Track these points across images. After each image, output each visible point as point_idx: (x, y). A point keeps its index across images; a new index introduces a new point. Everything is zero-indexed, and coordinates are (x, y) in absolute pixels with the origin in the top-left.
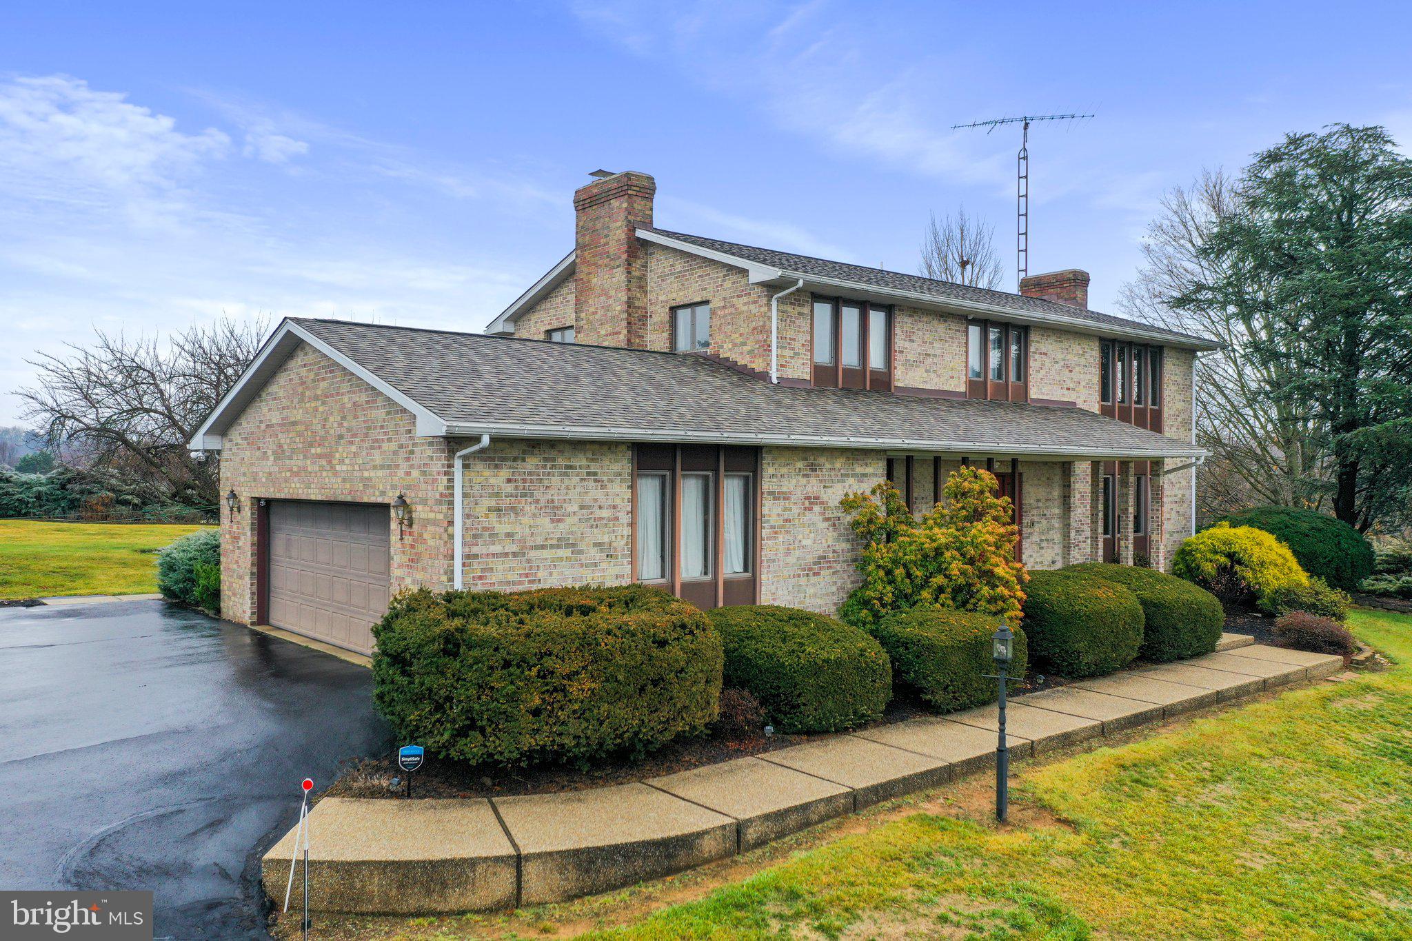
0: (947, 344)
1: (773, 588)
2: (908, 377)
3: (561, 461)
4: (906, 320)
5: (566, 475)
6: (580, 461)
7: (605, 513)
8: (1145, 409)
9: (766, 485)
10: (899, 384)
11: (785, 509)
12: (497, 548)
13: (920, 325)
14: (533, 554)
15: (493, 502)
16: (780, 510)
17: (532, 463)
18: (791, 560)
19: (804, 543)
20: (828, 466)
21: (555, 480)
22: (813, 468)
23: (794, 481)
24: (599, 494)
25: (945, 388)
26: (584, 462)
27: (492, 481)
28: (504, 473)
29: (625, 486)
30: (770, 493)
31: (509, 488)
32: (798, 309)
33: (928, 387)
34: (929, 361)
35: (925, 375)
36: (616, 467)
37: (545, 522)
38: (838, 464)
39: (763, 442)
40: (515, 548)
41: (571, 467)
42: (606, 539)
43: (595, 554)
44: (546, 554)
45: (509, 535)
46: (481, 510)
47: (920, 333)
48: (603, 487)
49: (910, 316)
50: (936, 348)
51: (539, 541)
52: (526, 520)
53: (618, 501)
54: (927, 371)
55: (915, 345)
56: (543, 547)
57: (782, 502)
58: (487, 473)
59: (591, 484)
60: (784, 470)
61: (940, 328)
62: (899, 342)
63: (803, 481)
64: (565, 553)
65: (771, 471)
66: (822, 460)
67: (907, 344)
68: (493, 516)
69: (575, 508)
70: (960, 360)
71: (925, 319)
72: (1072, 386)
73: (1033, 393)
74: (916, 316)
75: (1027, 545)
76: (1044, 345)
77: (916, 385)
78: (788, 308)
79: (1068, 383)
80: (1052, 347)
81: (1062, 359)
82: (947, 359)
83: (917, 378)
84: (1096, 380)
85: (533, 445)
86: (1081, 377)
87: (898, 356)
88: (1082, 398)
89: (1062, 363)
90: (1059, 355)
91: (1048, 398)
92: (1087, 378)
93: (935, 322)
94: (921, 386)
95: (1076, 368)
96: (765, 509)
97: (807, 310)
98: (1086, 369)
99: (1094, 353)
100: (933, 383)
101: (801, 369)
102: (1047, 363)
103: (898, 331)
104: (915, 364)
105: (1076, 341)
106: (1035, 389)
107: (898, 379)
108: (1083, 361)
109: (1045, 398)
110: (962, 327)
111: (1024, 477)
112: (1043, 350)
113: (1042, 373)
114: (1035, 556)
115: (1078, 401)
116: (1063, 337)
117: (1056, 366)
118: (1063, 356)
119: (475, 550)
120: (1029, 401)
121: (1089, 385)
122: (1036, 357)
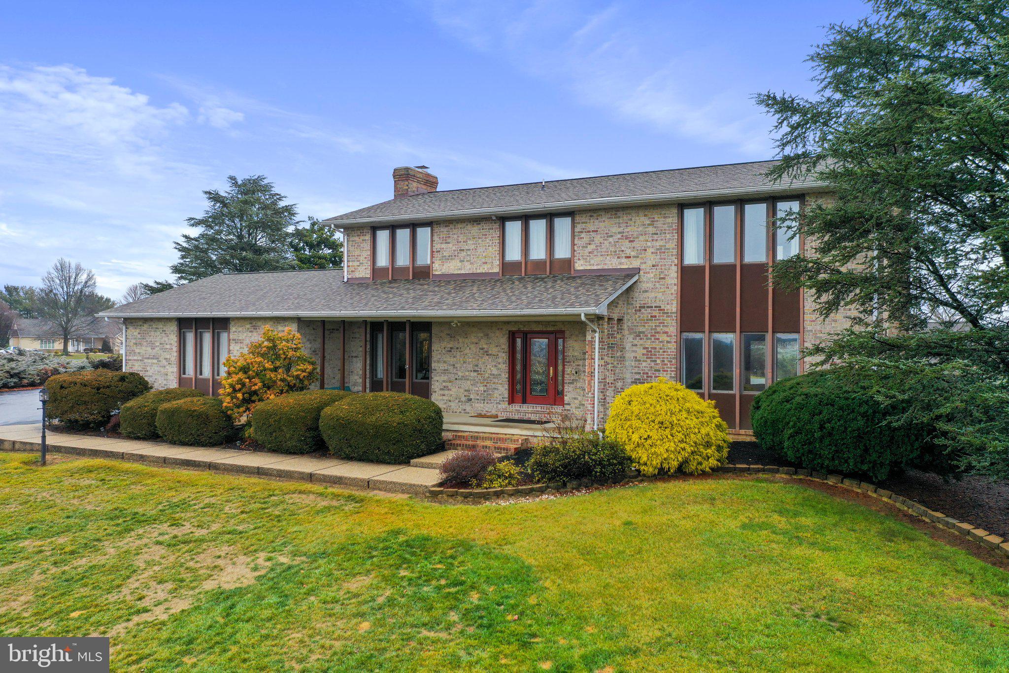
0: (480, 241)
2: (444, 267)
3: (154, 326)
4: (442, 230)
5: (156, 331)
6: (160, 325)
7: (168, 347)
8: (766, 265)
9: (231, 336)
10: (437, 273)
11: (241, 348)
12: (135, 358)
13: (455, 231)
14: (146, 361)
15: (135, 341)
16: (238, 348)
17: (146, 326)
21: (152, 333)
22: (255, 328)
23: (245, 334)
24: (166, 339)
25: (478, 271)
27: (134, 333)
28: (138, 331)
29: (175, 336)
30: (233, 340)
31: (139, 336)
32: (362, 238)
33: (463, 272)
34: (464, 254)
35: (460, 264)
36: (172, 328)
37: (149, 349)
39: (228, 316)
40: (140, 358)
41: (157, 328)
42: (168, 357)
43: (164, 362)
44: (150, 361)
45: (139, 353)
46: (132, 344)
47: (455, 236)
48: (167, 336)
49: (446, 226)
50: (471, 244)
52: (144, 348)
53: (172, 342)
54: (461, 261)
55: (450, 245)
56: (148, 358)
57: (239, 345)
58: (133, 331)
59: (163, 335)
60: (240, 329)
61: (475, 230)
62: (437, 246)
63: (250, 334)
64: (155, 361)
65: (234, 329)
66: (259, 323)
67: (443, 246)
68: (135, 346)
69: (158, 344)
70: (494, 250)
71: (459, 226)
72: (633, 254)
73: (579, 265)
74: (451, 226)
75: (570, 389)
76: (592, 225)
77: (451, 272)
78: (356, 238)
79: (628, 252)
80: (604, 224)
81: (619, 233)
82: (480, 250)
83: (452, 267)
84: (672, 245)
85: (146, 320)
86: (649, 244)
87: (436, 255)
88: (650, 263)
89: (619, 236)
90: (615, 230)
91: (599, 267)
92: (658, 244)
93: (469, 227)
94: (456, 272)
95: (641, 238)
96: (231, 348)
97: (368, 237)
98: (655, 237)
99: (669, 220)
100: (467, 269)
101: (364, 272)
102: (598, 239)
103: (436, 238)
104: (451, 258)
105: (641, 213)
106: (582, 262)
107: (438, 269)
108: (651, 230)
109: (595, 268)
110: (497, 226)
111: (567, 334)
112: (592, 228)
113: (591, 248)
114: (580, 398)
115: (643, 267)
116: (620, 214)
117: (611, 239)
118: (621, 230)
119: (130, 358)
120: (572, 273)
121: (660, 251)
122: (583, 235)
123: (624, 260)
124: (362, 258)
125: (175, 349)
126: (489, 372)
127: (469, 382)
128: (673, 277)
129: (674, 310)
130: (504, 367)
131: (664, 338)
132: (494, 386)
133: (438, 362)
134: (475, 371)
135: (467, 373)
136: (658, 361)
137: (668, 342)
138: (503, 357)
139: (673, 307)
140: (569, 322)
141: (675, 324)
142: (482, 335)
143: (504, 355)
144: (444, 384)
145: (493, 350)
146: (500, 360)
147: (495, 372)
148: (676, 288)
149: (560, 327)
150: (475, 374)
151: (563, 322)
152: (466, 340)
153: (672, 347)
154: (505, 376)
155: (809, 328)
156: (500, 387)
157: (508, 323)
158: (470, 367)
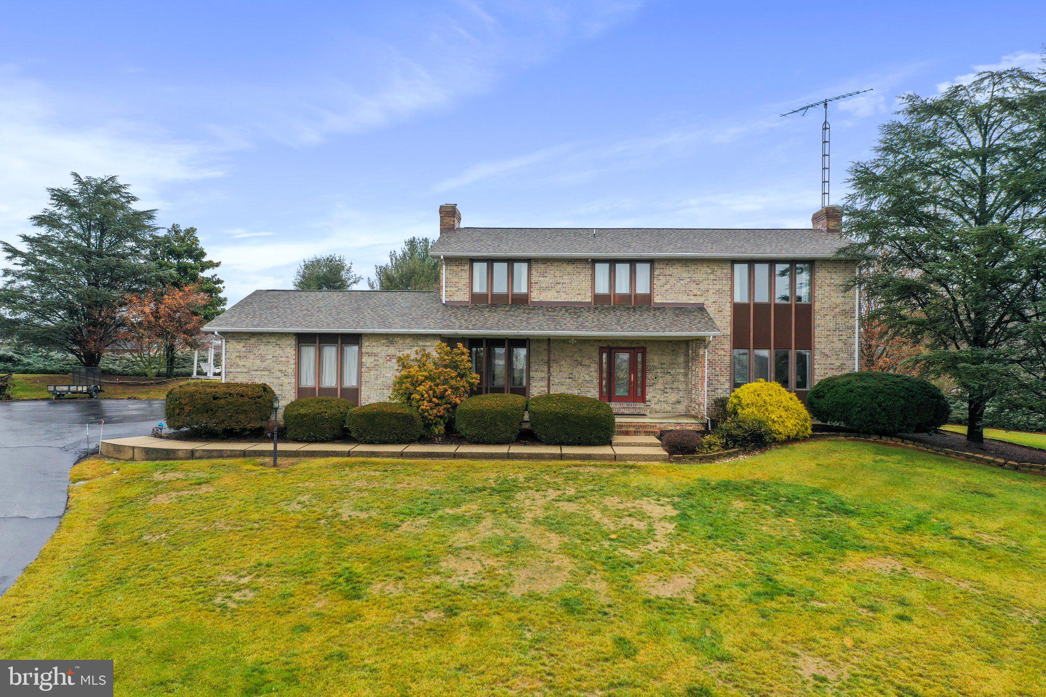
0: (575, 277)
1: (368, 394)
2: (542, 296)
3: (264, 340)
5: (267, 345)
6: (273, 340)
7: (283, 359)
8: (791, 305)
9: (364, 350)
10: (534, 300)
11: (375, 360)
12: (239, 370)
13: (552, 268)
14: (253, 373)
15: (238, 354)
16: (372, 361)
17: (253, 341)
18: (379, 382)
19: (386, 375)
20: (401, 342)
21: (262, 347)
22: (392, 343)
23: (380, 348)
24: (281, 352)
25: (573, 300)
26: (274, 340)
27: (237, 347)
28: (242, 344)
29: (292, 349)
30: (366, 353)
31: (244, 349)
32: (461, 268)
33: (559, 300)
34: (560, 286)
35: (556, 294)
36: (288, 342)
37: (258, 362)
38: (408, 341)
39: (361, 332)
40: (246, 370)
41: (269, 342)
42: (284, 369)
43: (279, 374)
44: (258, 373)
45: (244, 365)
46: (233, 357)
47: (552, 272)
48: (283, 350)
49: (542, 265)
50: (566, 279)
51: (255, 368)
52: (250, 361)
53: (289, 355)
54: (557, 292)
55: (547, 279)
56: (257, 370)
57: (373, 357)
58: (235, 344)
59: (277, 348)
60: (374, 344)
61: (570, 268)
62: (534, 279)
63: (387, 348)
65: (367, 344)
66: (396, 339)
67: (541, 279)
68: (238, 359)
69: (271, 357)
70: (587, 284)
71: (556, 264)
72: (699, 293)
73: (658, 299)
74: (548, 264)
75: (651, 390)
76: (669, 270)
77: (549, 300)
78: (455, 268)
79: (695, 292)
80: (677, 271)
81: (689, 278)
82: (574, 284)
83: (549, 296)
84: (727, 288)
85: (253, 334)
86: (711, 287)
87: (534, 286)
88: (711, 300)
89: (689, 280)
90: (685, 275)
91: (673, 301)
92: (717, 287)
93: (565, 265)
94: (553, 300)
95: (705, 282)
96: (364, 360)
97: (467, 267)
98: (715, 282)
99: (725, 271)
100: (563, 298)
101: (463, 296)
102: (672, 281)
103: (534, 272)
104: (548, 288)
105: (705, 265)
106: (659, 297)
107: (536, 297)
108: (712, 277)
109: (670, 302)
110: (589, 266)
111: (648, 349)
112: (668, 273)
113: (666, 287)
114: (658, 397)
115: (706, 302)
116: (689, 264)
117: (682, 282)
118: (690, 275)
119: (231, 370)
120: (652, 304)
121: (719, 292)
122: (660, 277)
123: (692, 297)
124: (460, 285)
125: (292, 361)
126: (582, 378)
127: (564, 387)
128: (728, 311)
129: (729, 333)
130: (595, 375)
131: (722, 353)
132: (587, 389)
133: (536, 371)
134: (570, 378)
135: (563, 380)
136: (717, 369)
137: (724, 356)
138: (594, 367)
139: (728, 331)
140: (650, 341)
141: (729, 343)
142: (576, 350)
143: (595, 365)
144: (542, 389)
145: (587, 362)
146: (592, 369)
147: (587, 378)
148: (730, 318)
149: (642, 344)
150: (571, 380)
151: (645, 341)
152: (562, 354)
153: (727, 359)
154: (596, 382)
155: (817, 347)
156: (592, 390)
157: (599, 341)
158: (566, 375)
